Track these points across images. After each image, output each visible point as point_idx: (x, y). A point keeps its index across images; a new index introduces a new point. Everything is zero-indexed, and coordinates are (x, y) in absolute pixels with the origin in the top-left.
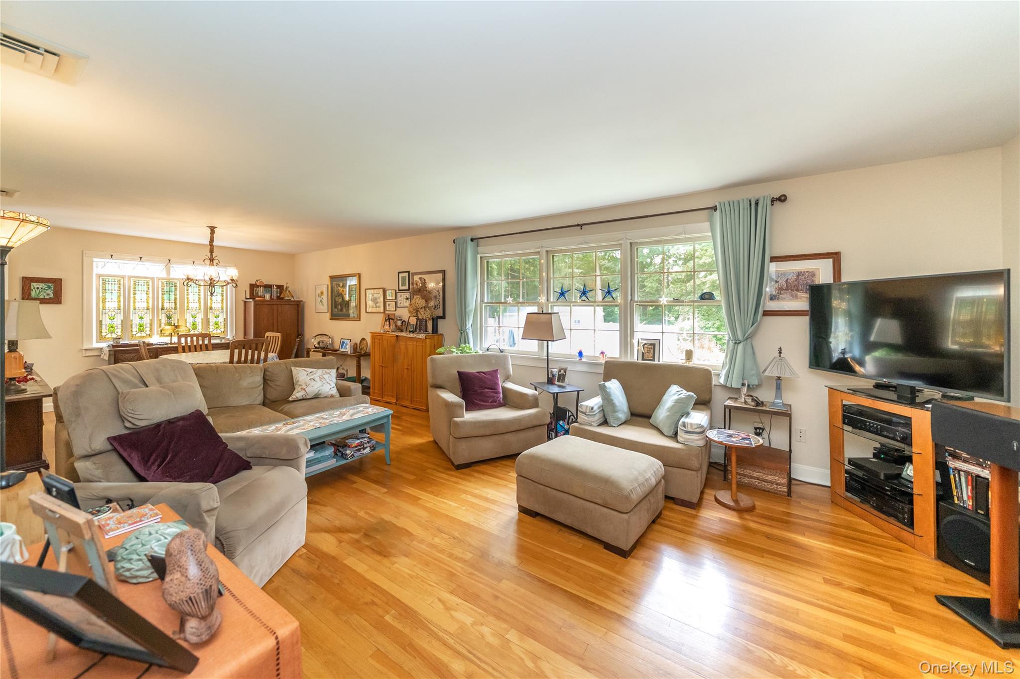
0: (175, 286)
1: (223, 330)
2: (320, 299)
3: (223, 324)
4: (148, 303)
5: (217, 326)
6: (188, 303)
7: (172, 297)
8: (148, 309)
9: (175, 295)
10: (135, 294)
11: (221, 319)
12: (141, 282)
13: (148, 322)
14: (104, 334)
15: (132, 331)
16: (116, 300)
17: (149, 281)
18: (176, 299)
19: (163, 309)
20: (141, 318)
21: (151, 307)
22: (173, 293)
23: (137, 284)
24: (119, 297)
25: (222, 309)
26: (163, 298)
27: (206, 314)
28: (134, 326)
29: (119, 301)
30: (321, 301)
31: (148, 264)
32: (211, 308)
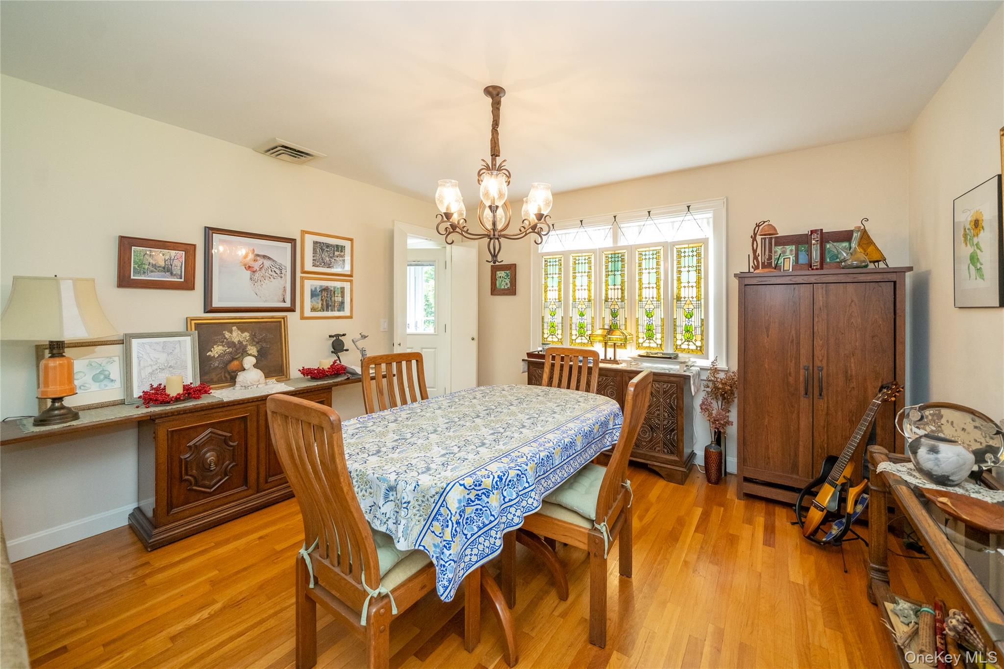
0: (623, 260)
1: (699, 344)
2: (970, 250)
3: (699, 331)
4: (589, 291)
5: (688, 335)
6: (640, 289)
7: (619, 279)
8: (589, 301)
9: (622, 275)
10: (574, 277)
11: (695, 322)
12: (582, 260)
13: (590, 321)
14: (546, 336)
15: (571, 333)
16: (557, 289)
17: (589, 256)
18: (623, 282)
19: (606, 301)
20: (582, 315)
21: (593, 298)
22: (620, 272)
23: (577, 262)
24: (560, 282)
25: (699, 299)
26: (607, 281)
27: (669, 311)
28: (573, 327)
29: (560, 290)
30: (974, 259)
31: (590, 230)
32: (679, 299)
